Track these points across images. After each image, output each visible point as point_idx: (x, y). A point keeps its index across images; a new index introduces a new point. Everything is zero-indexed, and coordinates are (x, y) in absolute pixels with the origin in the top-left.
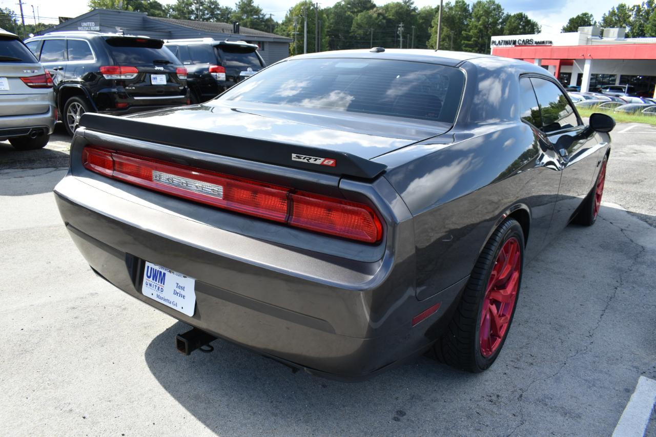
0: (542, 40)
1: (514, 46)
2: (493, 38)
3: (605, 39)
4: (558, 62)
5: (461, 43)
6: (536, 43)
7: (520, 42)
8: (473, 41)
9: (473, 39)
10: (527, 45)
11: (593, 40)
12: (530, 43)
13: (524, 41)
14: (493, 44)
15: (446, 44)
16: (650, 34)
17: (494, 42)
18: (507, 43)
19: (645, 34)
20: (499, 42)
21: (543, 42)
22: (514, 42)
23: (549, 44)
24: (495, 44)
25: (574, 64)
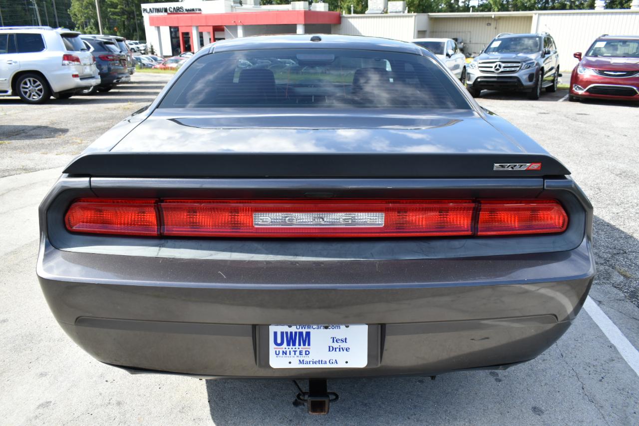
0: (192, 8)
1: (166, 14)
2: (143, 6)
3: (244, 6)
4: (211, 29)
5: (107, 11)
6: (186, 10)
7: (171, 10)
8: (120, 9)
9: (119, 7)
10: (178, 12)
11: (236, 7)
12: (181, 11)
13: (174, 8)
14: (145, 12)
15: (90, 12)
16: (276, 2)
17: (145, 10)
18: (158, 10)
19: (272, 2)
20: (150, 9)
21: (193, 10)
22: (166, 10)
23: (199, 12)
24: (147, 12)
25: (225, 31)
